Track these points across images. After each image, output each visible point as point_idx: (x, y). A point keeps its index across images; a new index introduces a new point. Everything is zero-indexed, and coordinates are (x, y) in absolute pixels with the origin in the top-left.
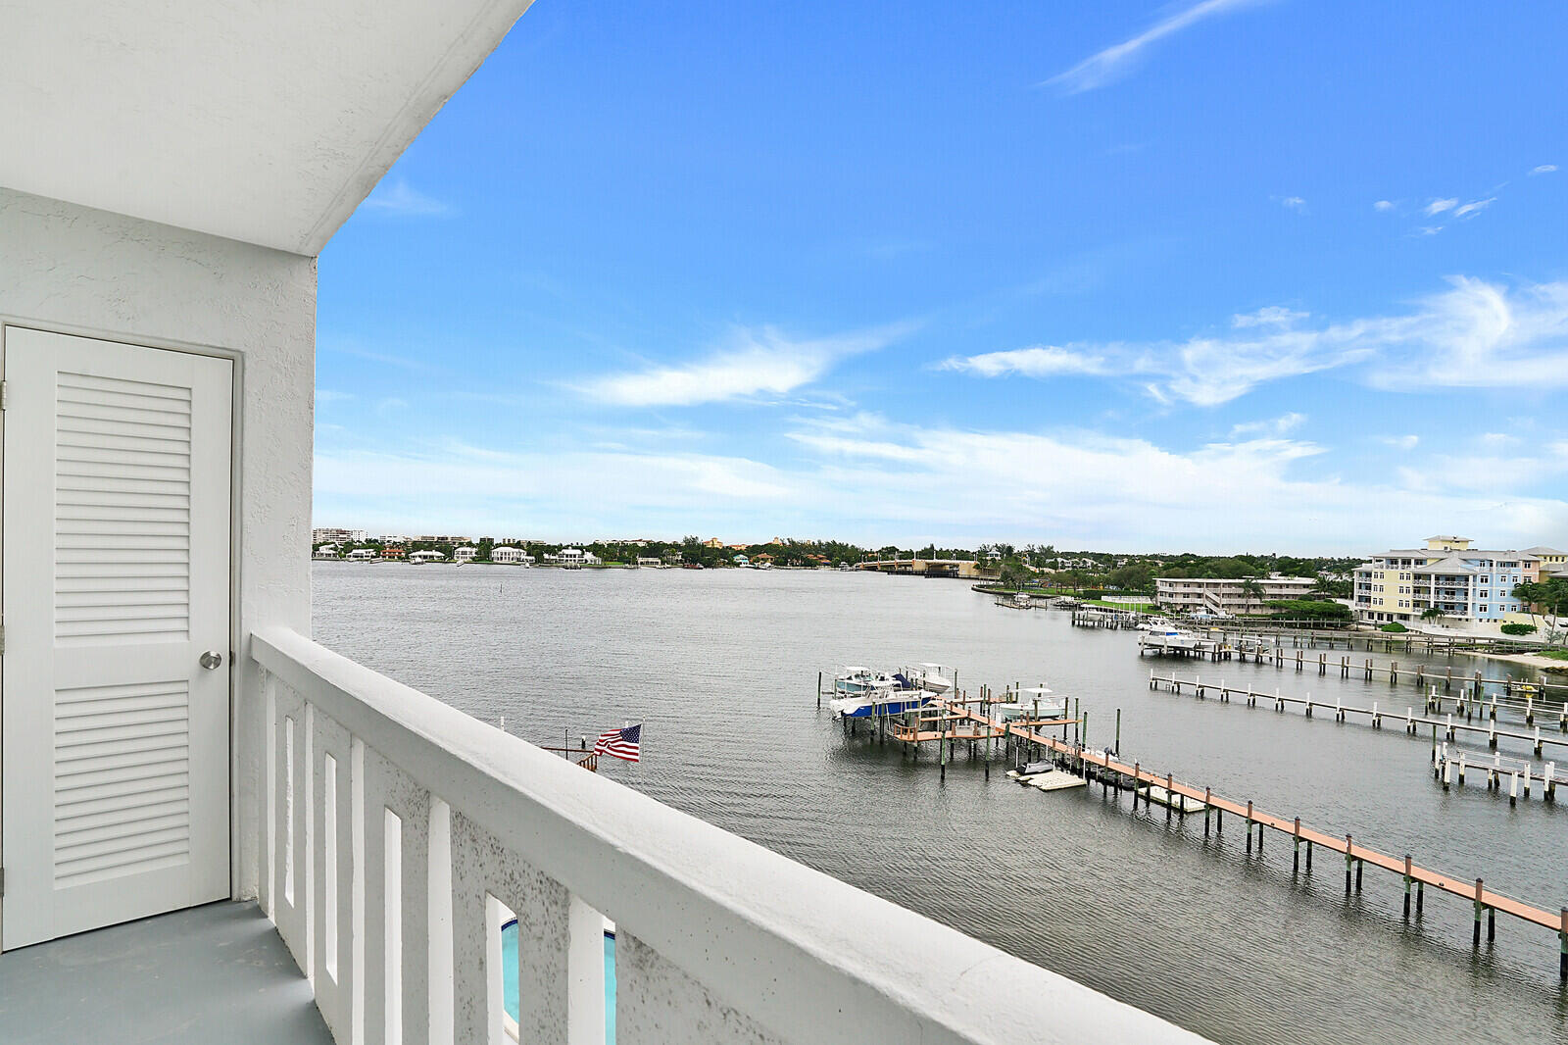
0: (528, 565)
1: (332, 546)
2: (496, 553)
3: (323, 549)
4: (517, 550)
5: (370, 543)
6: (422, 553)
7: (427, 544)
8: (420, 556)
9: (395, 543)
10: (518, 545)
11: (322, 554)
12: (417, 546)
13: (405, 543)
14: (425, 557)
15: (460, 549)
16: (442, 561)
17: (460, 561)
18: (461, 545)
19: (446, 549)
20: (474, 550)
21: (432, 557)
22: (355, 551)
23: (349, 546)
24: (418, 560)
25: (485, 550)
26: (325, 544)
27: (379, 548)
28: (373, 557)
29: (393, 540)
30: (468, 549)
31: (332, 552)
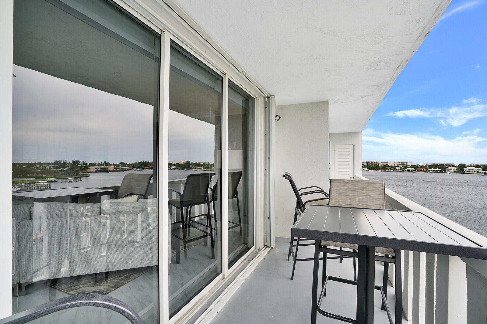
0: (483, 174)
1: (400, 167)
2: (466, 169)
3: (397, 168)
4: (477, 168)
5: (413, 166)
6: (433, 169)
7: (435, 166)
8: (432, 170)
9: (422, 166)
10: (478, 166)
11: (397, 170)
12: (430, 167)
13: (426, 166)
14: (434, 171)
15: (449, 168)
16: (441, 172)
17: (449, 172)
18: (450, 166)
19: (443, 168)
20: (456, 168)
21: (437, 171)
22: (407, 169)
23: (405, 167)
24: (431, 172)
25: (461, 169)
26: (397, 166)
27: (416, 168)
28: (414, 170)
29: (421, 165)
30: (453, 168)
31: (400, 169)
